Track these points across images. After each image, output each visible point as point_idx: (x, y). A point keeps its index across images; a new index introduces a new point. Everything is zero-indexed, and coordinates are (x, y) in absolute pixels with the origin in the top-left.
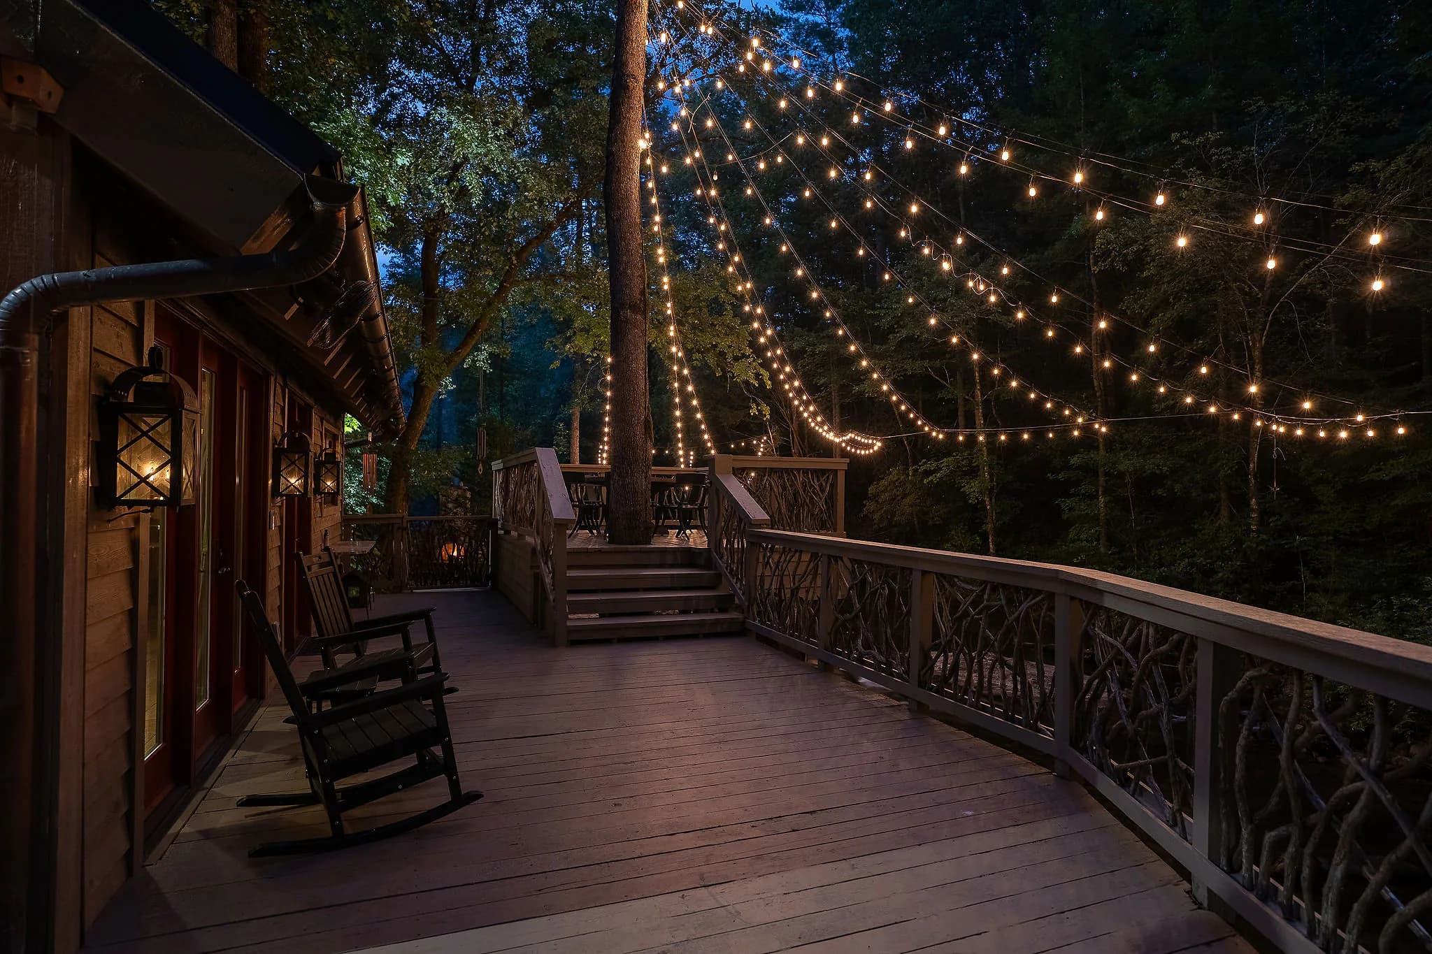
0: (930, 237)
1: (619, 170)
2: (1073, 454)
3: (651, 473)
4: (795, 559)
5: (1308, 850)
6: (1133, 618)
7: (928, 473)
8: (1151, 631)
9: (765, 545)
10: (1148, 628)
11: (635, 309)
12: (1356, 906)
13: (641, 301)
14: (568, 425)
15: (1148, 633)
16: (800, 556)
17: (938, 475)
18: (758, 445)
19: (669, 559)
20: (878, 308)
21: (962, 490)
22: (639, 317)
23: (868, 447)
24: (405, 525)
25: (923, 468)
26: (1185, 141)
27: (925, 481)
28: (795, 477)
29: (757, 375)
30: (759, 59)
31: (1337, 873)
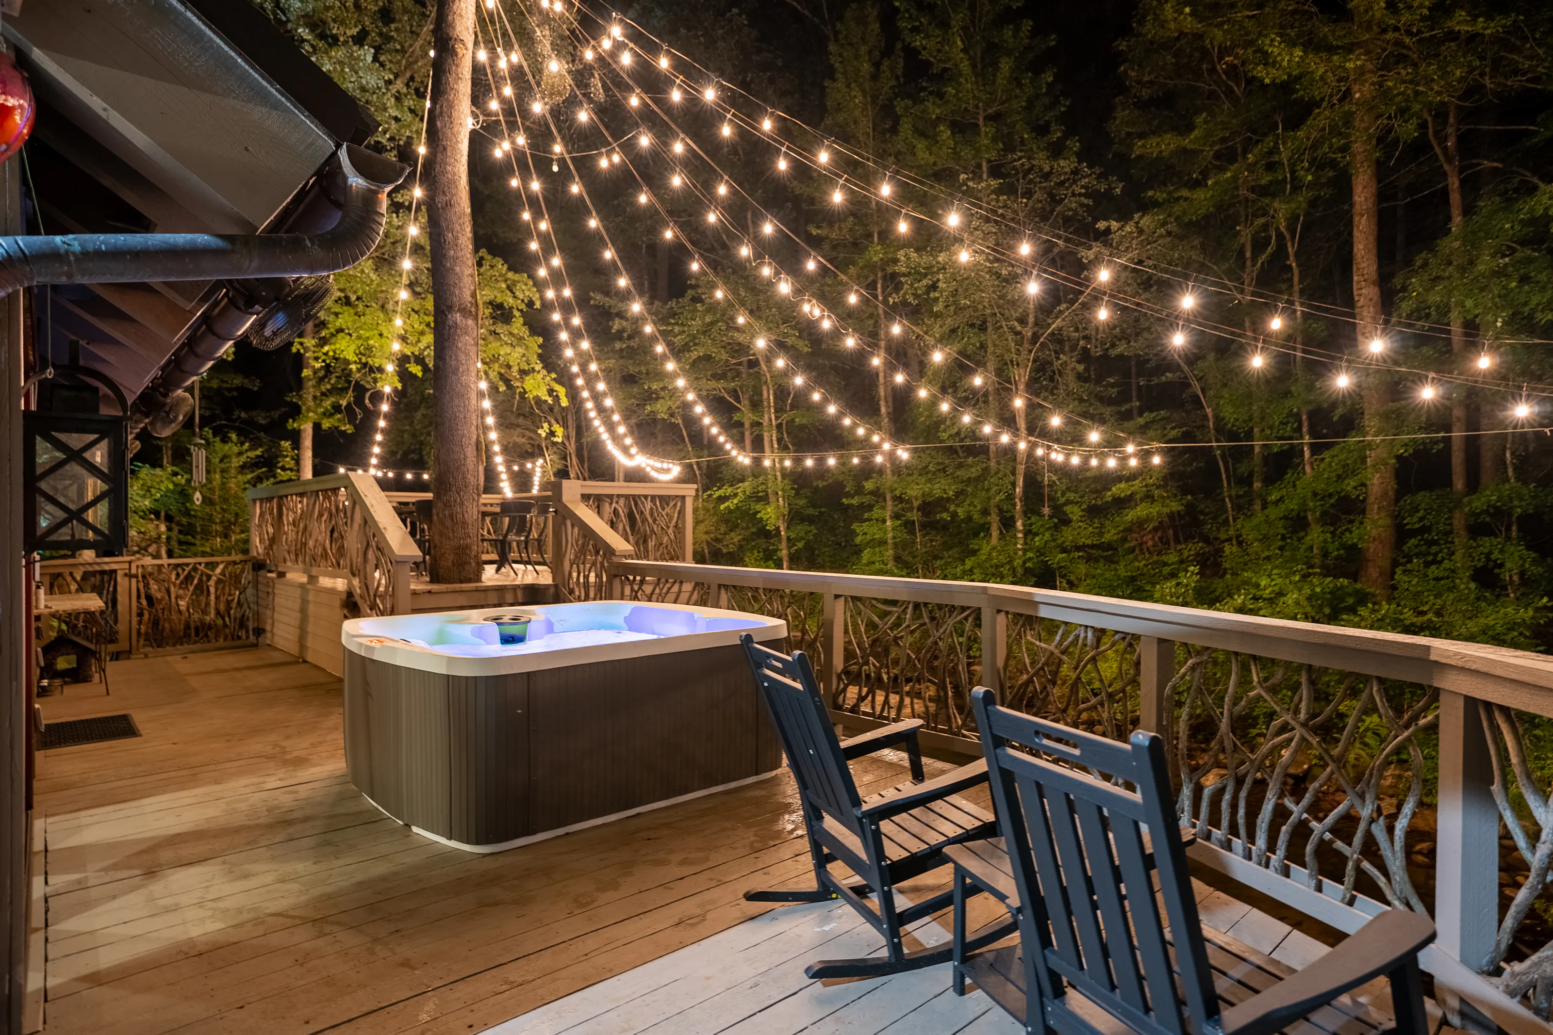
0: (770, 257)
1: (445, 149)
2: (867, 479)
3: (482, 501)
4: (676, 588)
5: (1243, 794)
6: (1066, 623)
7: (722, 499)
8: (1090, 634)
9: (631, 578)
10: (1086, 632)
11: (464, 311)
12: (1284, 828)
13: (471, 303)
14: (297, 444)
15: (1086, 637)
16: (680, 587)
17: (735, 501)
18: (533, 469)
19: (509, 598)
20: (670, 324)
21: (759, 516)
22: (470, 322)
23: (668, 471)
24: (134, 571)
25: (717, 494)
26: (970, 184)
27: (722, 507)
28: (643, 503)
29: (551, 391)
30: (619, 47)
31: (1268, 808)
